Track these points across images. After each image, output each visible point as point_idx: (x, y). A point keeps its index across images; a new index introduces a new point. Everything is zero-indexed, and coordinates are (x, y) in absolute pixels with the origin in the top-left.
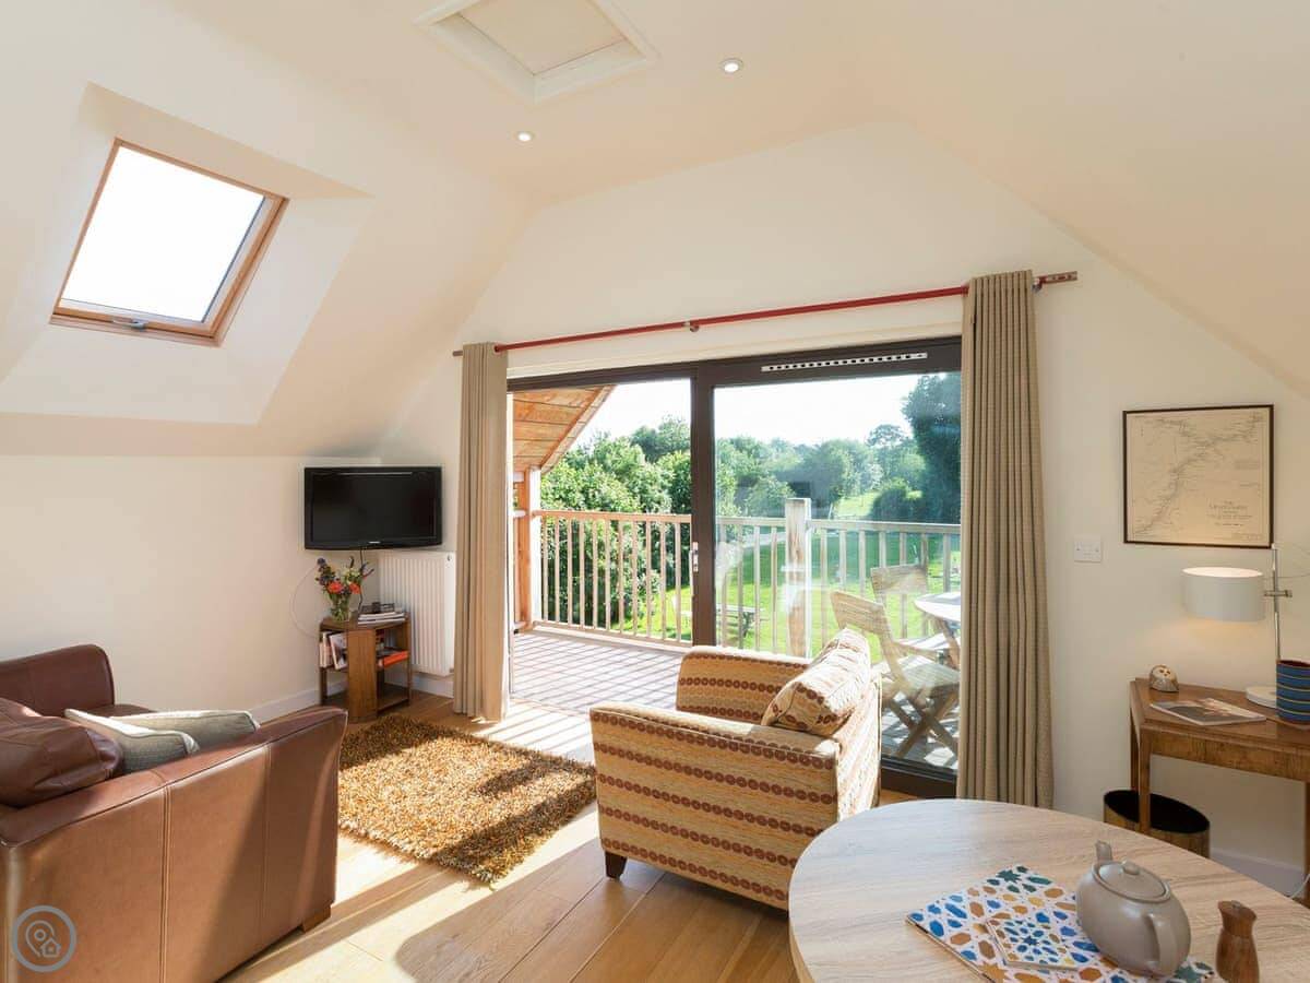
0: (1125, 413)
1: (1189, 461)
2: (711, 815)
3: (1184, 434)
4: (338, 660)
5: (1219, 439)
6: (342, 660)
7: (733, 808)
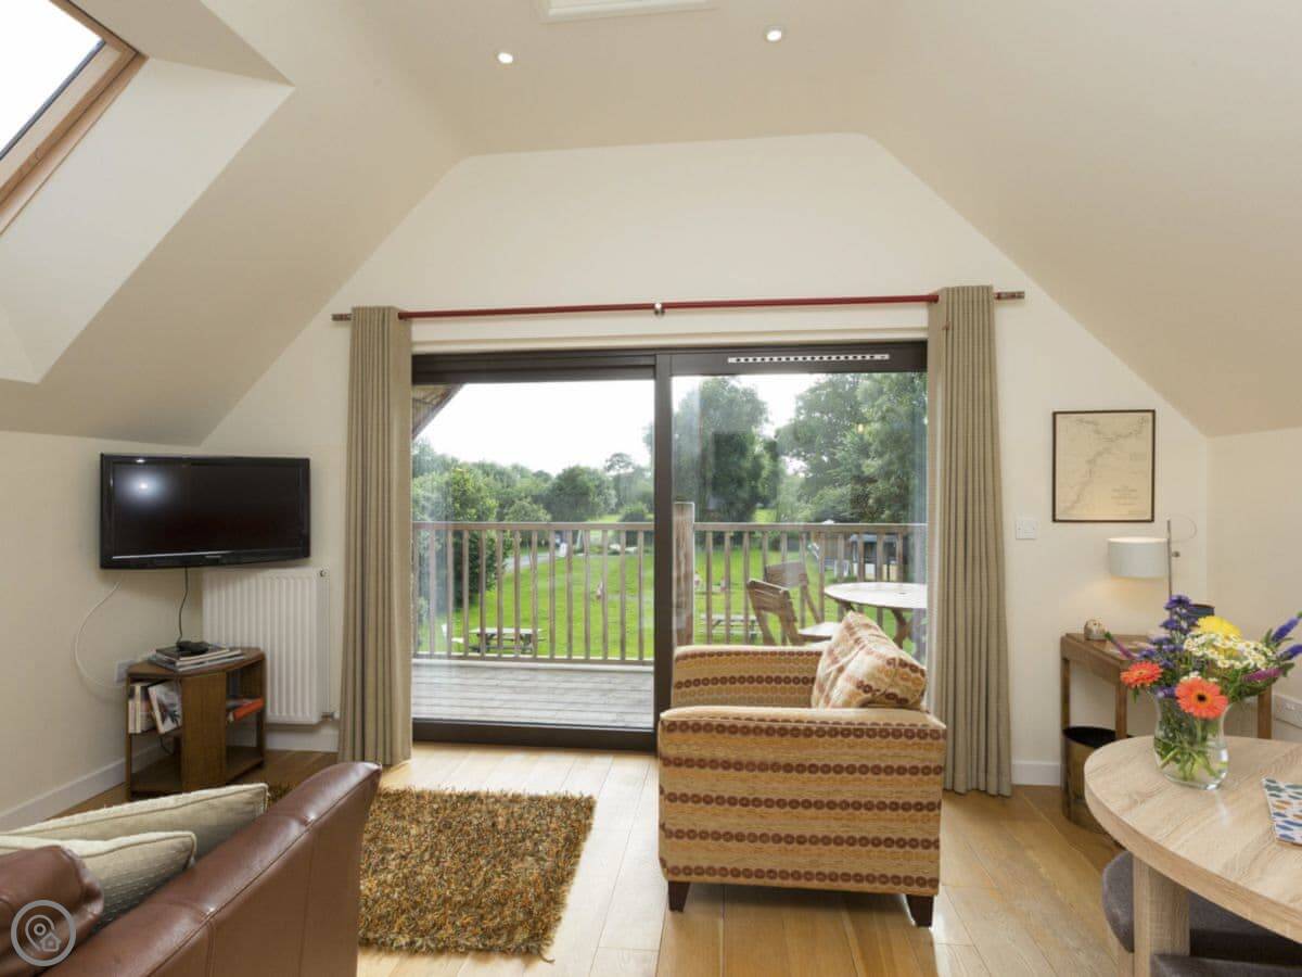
0: (1055, 414)
1: (1099, 454)
2: (812, 811)
3: (1098, 432)
4: (163, 719)
5: (1120, 436)
6: (169, 720)
7: (838, 798)
